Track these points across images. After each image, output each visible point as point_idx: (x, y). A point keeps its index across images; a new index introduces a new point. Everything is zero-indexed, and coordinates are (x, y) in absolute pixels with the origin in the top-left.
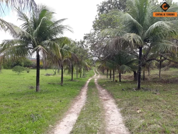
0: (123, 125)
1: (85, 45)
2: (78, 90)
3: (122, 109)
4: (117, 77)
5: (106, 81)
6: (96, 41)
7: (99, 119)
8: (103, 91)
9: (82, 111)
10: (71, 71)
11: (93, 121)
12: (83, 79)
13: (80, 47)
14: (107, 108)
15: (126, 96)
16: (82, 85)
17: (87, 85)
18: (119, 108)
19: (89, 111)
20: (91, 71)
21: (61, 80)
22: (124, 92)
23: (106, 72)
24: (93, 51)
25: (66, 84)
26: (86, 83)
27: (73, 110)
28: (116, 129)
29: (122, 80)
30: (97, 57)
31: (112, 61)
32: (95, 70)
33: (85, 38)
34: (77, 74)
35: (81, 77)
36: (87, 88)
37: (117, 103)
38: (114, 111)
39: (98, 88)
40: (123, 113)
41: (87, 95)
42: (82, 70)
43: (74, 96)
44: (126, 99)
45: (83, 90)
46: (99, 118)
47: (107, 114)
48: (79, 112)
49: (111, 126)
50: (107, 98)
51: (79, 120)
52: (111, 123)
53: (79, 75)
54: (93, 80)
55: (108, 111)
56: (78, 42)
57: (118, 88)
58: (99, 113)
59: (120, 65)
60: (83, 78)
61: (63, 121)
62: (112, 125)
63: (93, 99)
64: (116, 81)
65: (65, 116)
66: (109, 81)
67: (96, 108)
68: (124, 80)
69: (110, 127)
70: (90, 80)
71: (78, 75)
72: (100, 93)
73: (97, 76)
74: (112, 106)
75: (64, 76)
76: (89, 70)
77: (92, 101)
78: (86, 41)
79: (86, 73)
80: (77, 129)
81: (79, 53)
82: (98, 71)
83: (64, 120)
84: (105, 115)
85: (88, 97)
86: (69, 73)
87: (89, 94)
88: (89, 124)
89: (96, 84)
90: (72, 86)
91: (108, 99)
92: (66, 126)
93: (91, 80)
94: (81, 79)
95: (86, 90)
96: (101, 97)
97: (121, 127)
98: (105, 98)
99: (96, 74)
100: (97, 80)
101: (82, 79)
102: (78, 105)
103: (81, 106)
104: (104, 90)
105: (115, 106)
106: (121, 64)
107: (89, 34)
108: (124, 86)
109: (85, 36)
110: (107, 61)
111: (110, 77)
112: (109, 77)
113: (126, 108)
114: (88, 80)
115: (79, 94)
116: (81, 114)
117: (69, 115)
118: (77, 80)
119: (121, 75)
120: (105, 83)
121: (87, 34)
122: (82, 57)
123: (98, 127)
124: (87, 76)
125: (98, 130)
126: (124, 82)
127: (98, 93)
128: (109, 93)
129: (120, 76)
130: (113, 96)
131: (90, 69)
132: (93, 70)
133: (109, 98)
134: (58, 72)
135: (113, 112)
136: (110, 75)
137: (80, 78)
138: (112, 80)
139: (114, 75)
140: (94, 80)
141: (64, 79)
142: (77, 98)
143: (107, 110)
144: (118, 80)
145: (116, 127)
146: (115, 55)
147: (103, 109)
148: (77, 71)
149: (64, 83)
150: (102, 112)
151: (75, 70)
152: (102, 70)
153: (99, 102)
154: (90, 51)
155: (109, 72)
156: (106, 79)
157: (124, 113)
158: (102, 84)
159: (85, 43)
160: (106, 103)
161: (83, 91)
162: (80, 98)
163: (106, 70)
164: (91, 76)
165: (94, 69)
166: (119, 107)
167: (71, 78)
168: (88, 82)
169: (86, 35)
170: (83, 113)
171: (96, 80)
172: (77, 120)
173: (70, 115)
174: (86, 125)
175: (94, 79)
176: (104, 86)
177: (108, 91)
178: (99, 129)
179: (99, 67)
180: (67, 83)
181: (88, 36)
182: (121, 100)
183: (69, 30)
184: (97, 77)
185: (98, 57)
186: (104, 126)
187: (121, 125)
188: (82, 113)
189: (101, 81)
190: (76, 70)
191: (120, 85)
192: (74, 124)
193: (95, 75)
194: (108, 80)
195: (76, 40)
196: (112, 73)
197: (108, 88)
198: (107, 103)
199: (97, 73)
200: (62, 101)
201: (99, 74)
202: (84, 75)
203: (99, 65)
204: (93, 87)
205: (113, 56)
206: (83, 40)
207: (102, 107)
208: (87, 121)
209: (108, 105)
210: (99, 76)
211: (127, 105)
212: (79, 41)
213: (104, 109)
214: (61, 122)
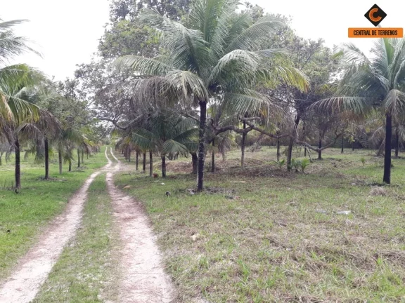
0: (161, 271)
1: (79, 92)
2: (61, 203)
3: (161, 235)
4: (159, 167)
5: (133, 176)
6: (107, 82)
7: (106, 264)
8: (124, 201)
9: (65, 250)
10: (43, 154)
11: (90, 270)
12: (77, 175)
13: (67, 97)
14: (127, 238)
15: (172, 208)
16: (73, 190)
17: (86, 188)
18: (156, 234)
19: (81, 250)
20: (98, 154)
21: (14, 178)
22: (169, 198)
23: (133, 155)
24: (99, 106)
25: (27, 188)
26: (83, 183)
27: (43, 250)
28: (143, 281)
29: (168, 173)
30: (111, 121)
31: (145, 131)
32: (109, 152)
33: (79, 74)
34: (60, 162)
35: (72, 170)
36: (84, 196)
37: (151, 223)
38: (143, 241)
39: (112, 193)
40: (163, 244)
41: (83, 211)
42: (75, 152)
43: (49, 218)
44: (171, 213)
45: (73, 201)
46: (108, 262)
47: (128, 251)
48: (58, 253)
49: (134, 275)
50: (131, 215)
51: (56, 271)
52: (134, 268)
53: (65, 167)
54: (104, 175)
55: (129, 244)
56: (61, 85)
57: (158, 191)
58: (108, 250)
59: (165, 140)
60: (78, 173)
61: (12, 279)
62: (136, 272)
63: (97, 220)
64: (156, 176)
65: (18, 267)
66: (140, 176)
67: (101, 239)
68: (173, 173)
69: (132, 279)
70: (94, 175)
71: (63, 166)
72: (116, 205)
73: (113, 165)
74: (141, 232)
75: (22, 169)
76: (92, 154)
77: (93, 225)
78: (81, 81)
79: (86, 161)
80: (48, 293)
81: (63, 110)
82: (115, 154)
83: (14, 277)
84: (122, 254)
85: (86, 216)
86: (37, 161)
87: (88, 210)
88: (79, 278)
89: (109, 184)
90: (46, 193)
91: (133, 218)
92: (19, 290)
93: (96, 177)
94: (72, 176)
95: (83, 201)
96: (116, 214)
97: (155, 275)
98: (127, 215)
99: (110, 162)
100: (114, 177)
101: (75, 174)
102: (56, 238)
103: (65, 239)
104: (126, 198)
105: (147, 230)
106: (165, 137)
107: (88, 66)
108: (170, 186)
109: (78, 68)
110: (134, 131)
111: (144, 169)
112: (141, 167)
113: (168, 234)
114: (88, 177)
115: (63, 211)
116: (61, 258)
117: (30, 264)
118: (60, 177)
119: (167, 161)
120: (131, 181)
121: (82, 65)
122: (71, 119)
123: (101, 282)
124: (88, 166)
125: (101, 290)
126: (172, 177)
127: (110, 205)
128: (138, 204)
129: (164, 165)
130: (144, 209)
131: (96, 150)
132: (104, 152)
133: (135, 215)
134: (7, 158)
135: (141, 244)
136: (144, 163)
137: (69, 173)
138: (148, 175)
139: (151, 162)
140: (105, 177)
141: (22, 177)
142: (56, 220)
143: (129, 241)
144: (160, 172)
145: (145, 276)
146: (150, 118)
147: (119, 239)
148: (60, 156)
149: (23, 185)
150: (116, 247)
151: (54, 152)
152: (125, 151)
153: (110, 225)
154: (91, 107)
155: (141, 158)
156: (134, 173)
157: (164, 244)
158: (123, 185)
159: (79, 87)
160: (128, 226)
161: (73, 204)
162: (65, 220)
163: (135, 153)
164: (98, 167)
165: (107, 151)
166: (156, 232)
167: (44, 173)
168: (90, 181)
169: (82, 67)
170: (68, 254)
171: (109, 175)
172: (50, 274)
173: (32, 264)
174: (71, 282)
175: (105, 173)
176: (129, 189)
177: (136, 200)
178: (103, 287)
179: (117, 146)
180: (31, 185)
181: (86, 69)
182: (160, 217)
183: (31, 49)
184: (112, 167)
185: (114, 122)
186: (118, 278)
187: (155, 271)
188: (65, 254)
189: (121, 178)
190: (58, 154)
191: (163, 184)
192: (43, 282)
193: (108, 166)
194: (138, 174)
195: (54, 77)
196: (148, 158)
197: (136, 192)
198: (130, 225)
199: (113, 160)
200: (12, 232)
201: (117, 162)
202: (81, 165)
203: (116, 141)
204: (100, 193)
205: (148, 120)
206: (72, 78)
207: (117, 234)
208: (75, 271)
209: (131, 231)
210: (117, 167)
211: (171, 227)
212: (63, 82)
213: (121, 241)
214: (6, 281)
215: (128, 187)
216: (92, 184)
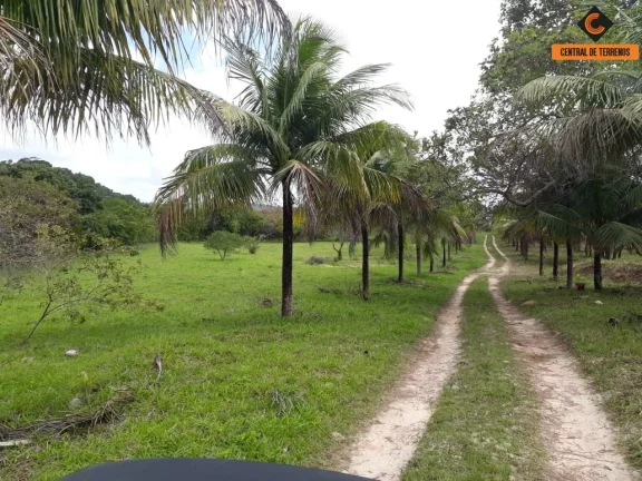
0: (619, 459)
1: (452, 151)
2: (425, 319)
3: (608, 395)
4: (584, 271)
5: (535, 285)
6: (496, 131)
7: (514, 428)
8: (527, 326)
9: (446, 393)
10: (397, 248)
11: (491, 431)
12: (443, 279)
13: (432, 160)
14: (544, 389)
15: (626, 348)
16: (440, 301)
17: (458, 299)
18: (598, 391)
19: (472, 396)
20: (474, 246)
21: (361, 278)
22: (616, 328)
23: (534, 250)
24: (481, 170)
25: (377, 294)
26: (453, 292)
27: (413, 387)
28: (586, 470)
29: (605, 283)
30: (501, 193)
31: (562, 208)
32: (489, 243)
33: (452, 124)
34: (418, 258)
35: (435, 269)
36: (458, 312)
37: (585, 371)
38: (575, 399)
39: (504, 310)
40: (617, 411)
41: (460, 336)
42: (438, 242)
43: (415, 340)
44: (625, 357)
45: (443, 318)
46: (516, 424)
47: (549, 412)
48: (435, 396)
49: (565, 456)
50: (545, 353)
51: (436, 424)
52: (563, 444)
53: (425, 265)
54: (483, 282)
55: (550, 401)
56: (425, 142)
57: (590, 314)
58: (516, 405)
59: (600, 224)
60: (443, 275)
61: (378, 422)
62: (569, 452)
63: (488, 353)
64: (581, 287)
65: (384, 406)
66: (551, 285)
67: (502, 385)
68: (613, 284)
69: (564, 461)
70: (468, 280)
71: (422, 264)
72: (515, 333)
73: (498, 265)
74: (566, 383)
75: (372, 265)
76: (463, 246)
77: (485, 360)
78: (455, 135)
79: (453, 256)
80: (431, 453)
81: (429, 181)
82: (500, 246)
83: (381, 420)
84: (539, 415)
85: (468, 344)
86: (387, 255)
87: (469, 335)
88: (475, 441)
89: (495, 295)
90: (403, 302)
91: (549, 357)
92: (389, 439)
93: (472, 284)
94: (435, 279)
95: (456, 320)
96: (517, 347)
97: (608, 464)
98: (538, 351)
99: (493, 260)
100: (500, 284)
101: (439, 276)
102: (428, 372)
103: (442, 377)
104: (530, 322)
105: (579, 383)
106: (600, 218)
107: (466, 110)
108: (617, 308)
109: (451, 116)
110: (542, 209)
111: (555, 273)
112: (548, 271)
113: (626, 395)
114: (460, 282)
115: (432, 332)
116: (441, 404)
117: (398, 404)
118: (419, 280)
119: (603, 261)
120: (533, 294)
121: (457, 110)
122: (439, 195)
123: (512, 456)
124: (457, 265)
125: (513, 468)
126: (615, 292)
127: (505, 333)
128: (553, 334)
129: (597, 268)
130: (568, 345)
131: (470, 241)
132: (482, 243)
133: (551, 352)
134: (351, 250)
135: (572, 404)
136: (555, 263)
137: (430, 275)
138: (563, 284)
139: (569, 262)
140: (487, 285)
141: (370, 277)
142: (425, 345)
143: (547, 394)
144: (590, 282)
145: (588, 462)
146: (574, 185)
147: (531, 389)
148: (418, 250)
149: (372, 289)
150: (526, 402)
151: (410, 247)
152: (518, 243)
153: (512, 365)
154: (470, 173)
155: (549, 253)
156: (536, 280)
157: (619, 411)
158: (522, 299)
159: (453, 144)
160: (541, 369)
161: (443, 323)
162: (436, 347)
163: (538, 245)
164: (474, 268)
165: (486, 242)
166: (598, 386)
167: (397, 273)
168: (463, 289)
169: (456, 113)
170: (453, 401)
171: (493, 281)
172: (429, 425)
173: (401, 405)
174: (466, 446)
175: (486, 277)
176: (532, 307)
177: (550, 326)
178: (516, 465)
179: (506, 234)
180: (381, 289)
181: (463, 115)
182: (604, 363)
183: (395, 100)
184: (496, 271)
185: (505, 195)
186: (539, 455)
187: (607, 456)
188: (447, 399)
189: (514, 288)
190: (415, 246)
191: (599, 302)
192: (420, 435)
193: (490, 265)
194: (544, 281)
195: (416, 133)
196: (563, 254)
197: (546, 313)
198: (545, 369)
199: (498, 257)
200: (370, 353)
201: (505, 261)
202: (447, 263)
203: (505, 225)
204: (483, 309)
205: (566, 187)
206: (441, 131)
207: (526, 379)
208: (467, 428)
209: (548, 379)
210: (505, 269)
211: (631, 383)
212: (428, 138)
213: (534, 393)
214: (371, 423)
215: (531, 302)
216: (467, 294)
